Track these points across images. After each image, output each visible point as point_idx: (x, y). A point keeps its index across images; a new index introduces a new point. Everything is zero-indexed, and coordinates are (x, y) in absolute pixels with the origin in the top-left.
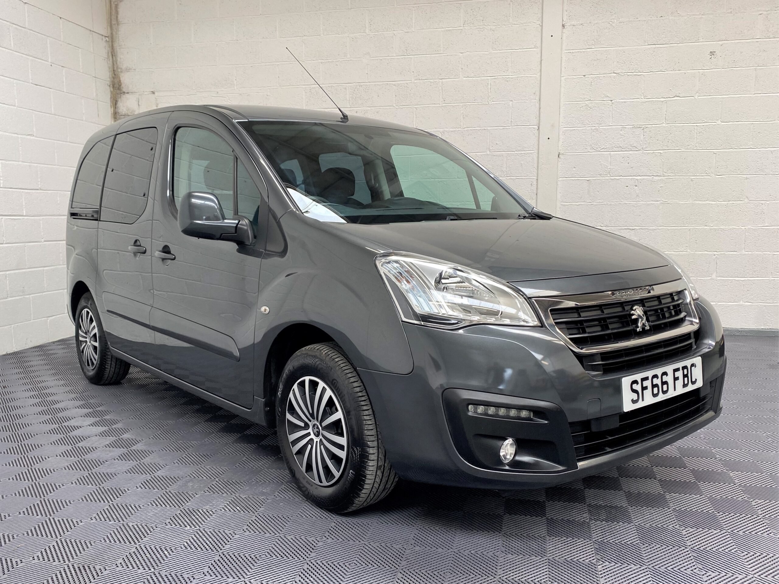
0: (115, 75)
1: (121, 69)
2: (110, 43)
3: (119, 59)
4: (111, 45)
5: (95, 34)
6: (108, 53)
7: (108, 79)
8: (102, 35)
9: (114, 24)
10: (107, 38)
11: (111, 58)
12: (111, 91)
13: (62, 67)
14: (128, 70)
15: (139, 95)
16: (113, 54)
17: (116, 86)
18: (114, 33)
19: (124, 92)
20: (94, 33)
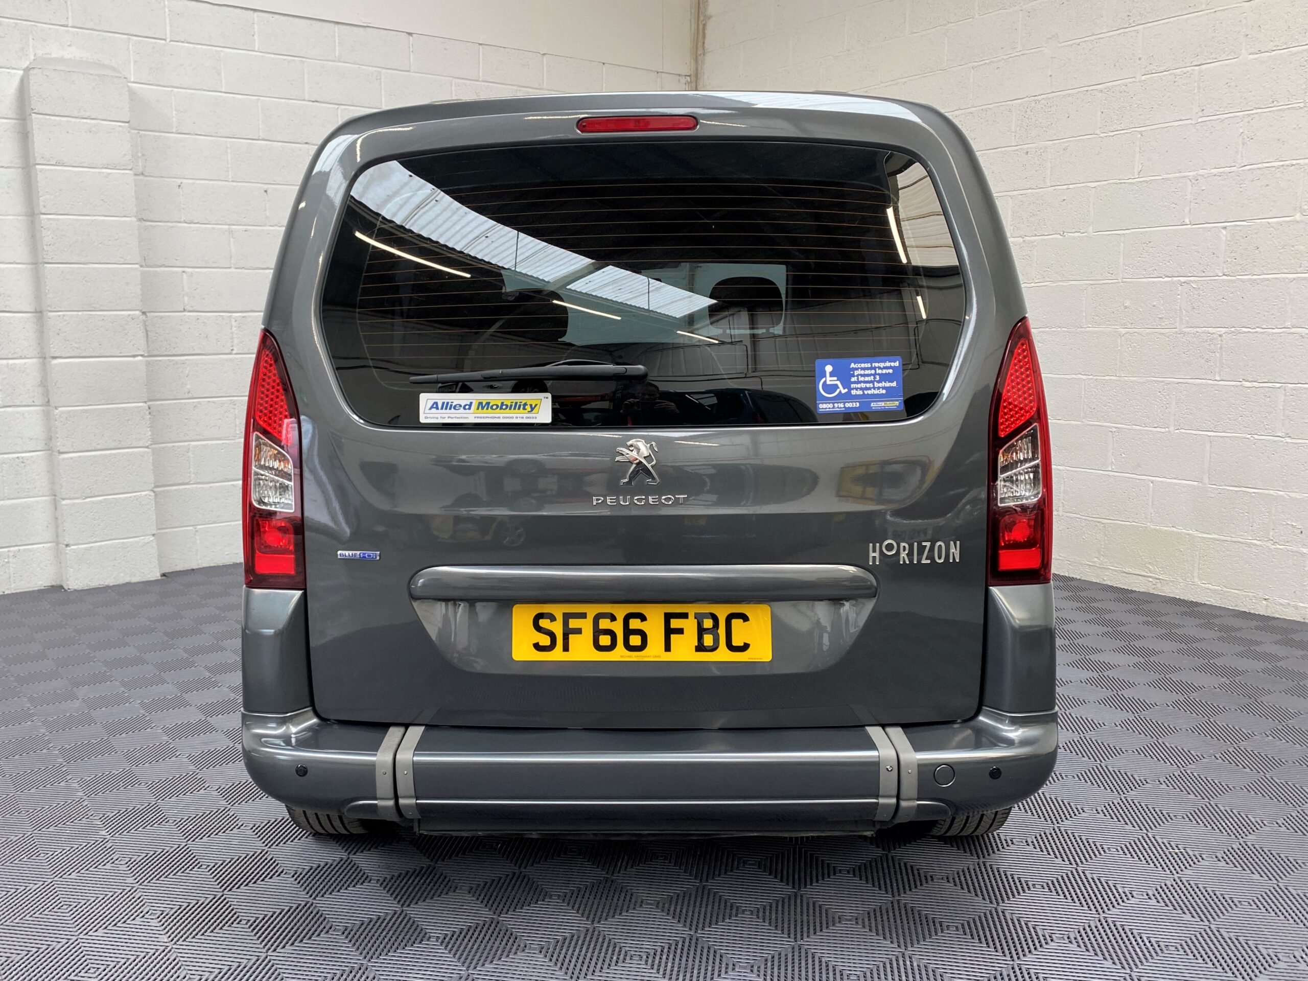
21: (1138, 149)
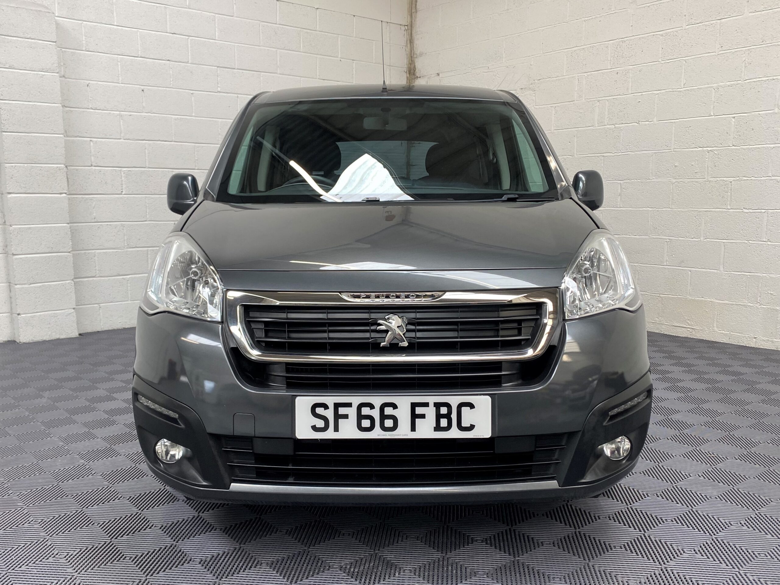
0: (412, 61)
1: (416, 54)
2: (410, 31)
3: (415, 46)
4: (410, 33)
5: (393, 25)
6: (407, 41)
7: (406, 66)
8: (401, 25)
9: (414, 12)
10: (406, 27)
11: (409, 45)
12: (407, 77)
13: (353, 60)
14: (421, 54)
15: (428, 78)
16: (411, 41)
17: (412, 71)
18: (413, 21)
19: (417, 77)
20: (391, 24)
21: (683, 71)
